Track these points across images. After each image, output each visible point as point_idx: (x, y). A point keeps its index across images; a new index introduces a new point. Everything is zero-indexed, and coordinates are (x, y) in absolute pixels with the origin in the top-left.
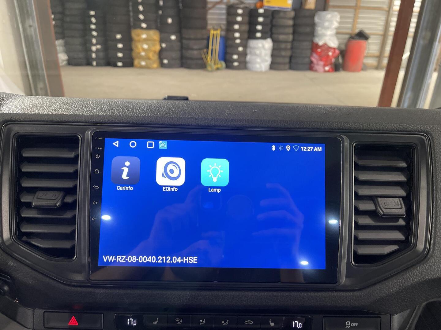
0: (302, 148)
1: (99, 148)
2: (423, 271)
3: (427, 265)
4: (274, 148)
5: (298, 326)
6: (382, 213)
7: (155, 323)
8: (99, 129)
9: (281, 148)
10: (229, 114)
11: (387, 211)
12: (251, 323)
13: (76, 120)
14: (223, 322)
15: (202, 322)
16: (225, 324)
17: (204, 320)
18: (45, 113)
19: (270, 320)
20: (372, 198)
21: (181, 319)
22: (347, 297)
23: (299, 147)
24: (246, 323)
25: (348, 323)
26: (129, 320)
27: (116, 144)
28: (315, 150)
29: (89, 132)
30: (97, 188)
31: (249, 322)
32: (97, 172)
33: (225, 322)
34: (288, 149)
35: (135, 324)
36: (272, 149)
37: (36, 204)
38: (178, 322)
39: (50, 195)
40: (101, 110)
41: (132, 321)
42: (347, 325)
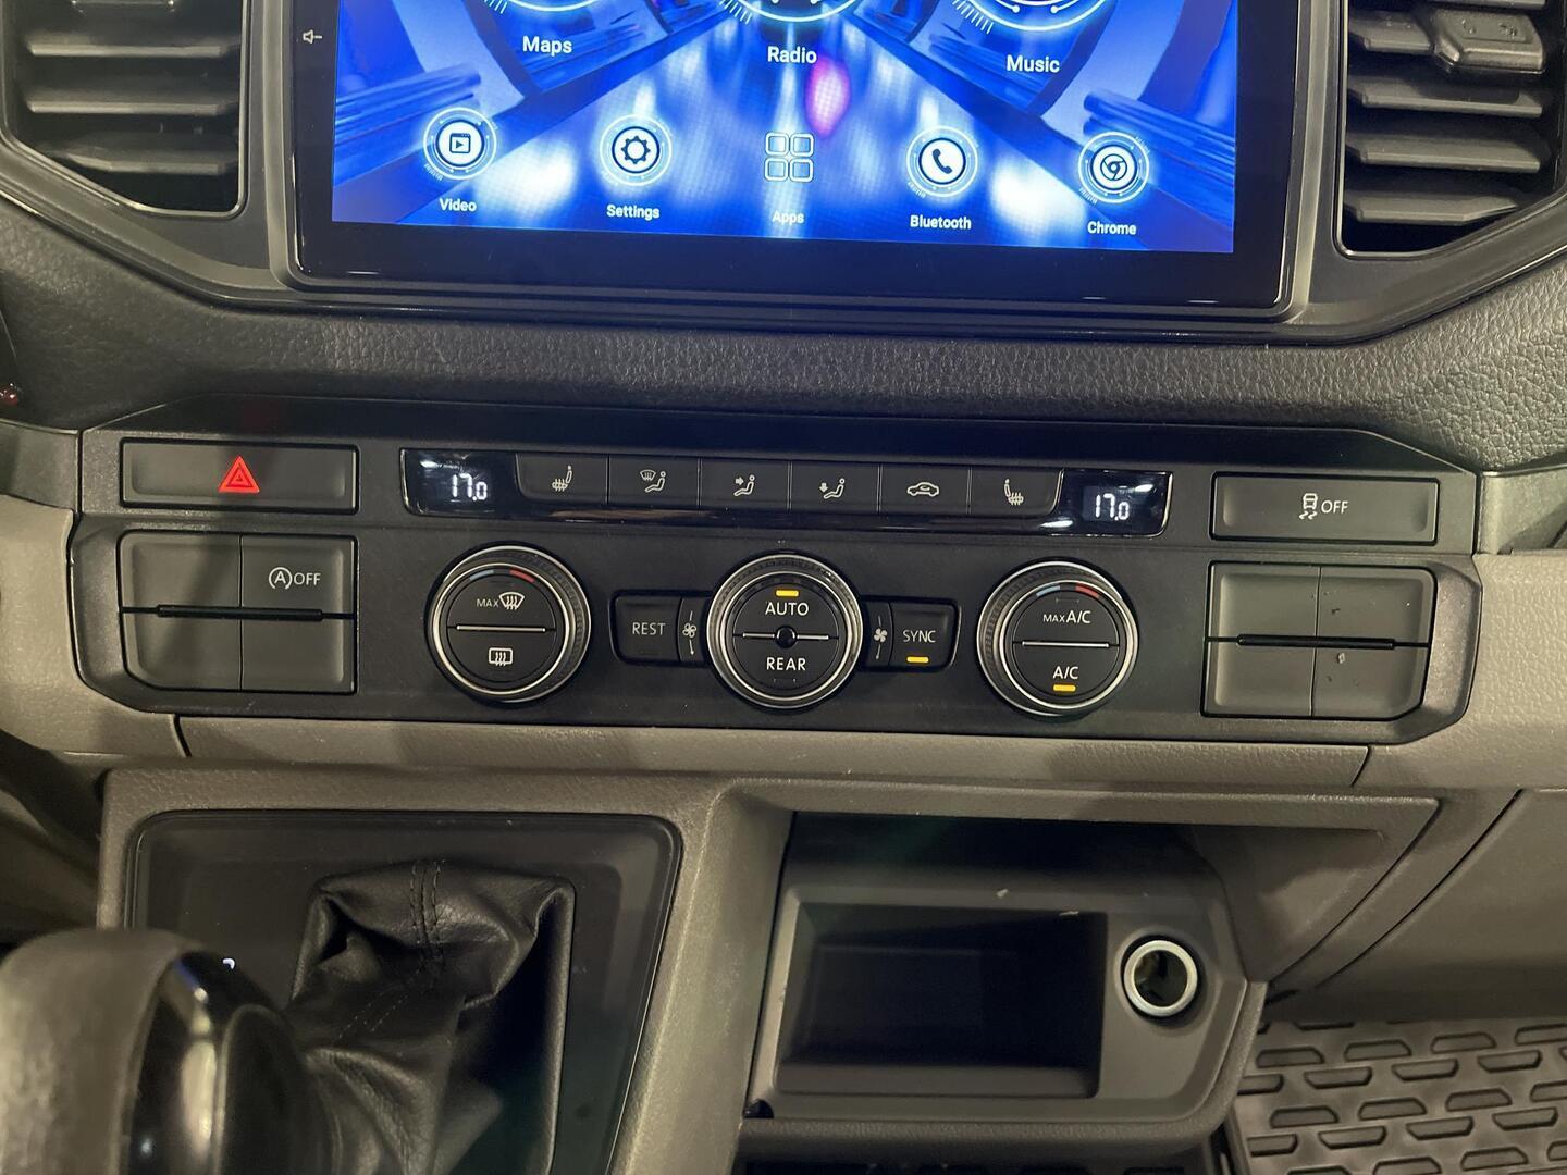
6: (1455, 55)
7: (560, 485)
12: (933, 491)
14: (824, 487)
15: (744, 486)
16: (833, 494)
17: (752, 478)
19: (1007, 481)
21: (663, 474)
25: (1310, 500)
26: (460, 479)
33: (831, 488)
35: (481, 494)
38: (649, 483)
41: (470, 483)
42: (1305, 507)
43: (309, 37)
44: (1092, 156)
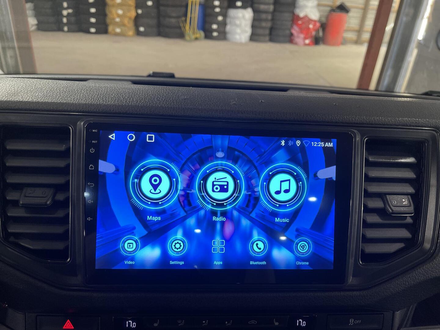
0: (313, 143)
1: (93, 142)
2: (429, 270)
3: (433, 264)
4: (283, 143)
5: (302, 325)
6: (391, 211)
7: (156, 325)
8: (92, 120)
9: (291, 143)
10: (235, 104)
11: (396, 209)
12: (255, 322)
13: (66, 109)
14: (226, 323)
15: (205, 323)
16: (229, 324)
17: (207, 321)
18: (30, 100)
19: (275, 319)
20: (382, 196)
21: (183, 321)
22: (354, 297)
23: (310, 142)
24: (250, 323)
25: (352, 321)
26: (128, 322)
27: (113, 137)
28: (325, 146)
29: (82, 123)
30: (93, 185)
31: (253, 322)
32: (91, 167)
34: (298, 144)
35: (134, 326)
36: (281, 144)
37: (23, 202)
38: (180, 323)
39: (39, 192)
40: (94, 98)
41: (131, 323)
42: (350, 322)
43: (89, 219)
44: (297, 244)
